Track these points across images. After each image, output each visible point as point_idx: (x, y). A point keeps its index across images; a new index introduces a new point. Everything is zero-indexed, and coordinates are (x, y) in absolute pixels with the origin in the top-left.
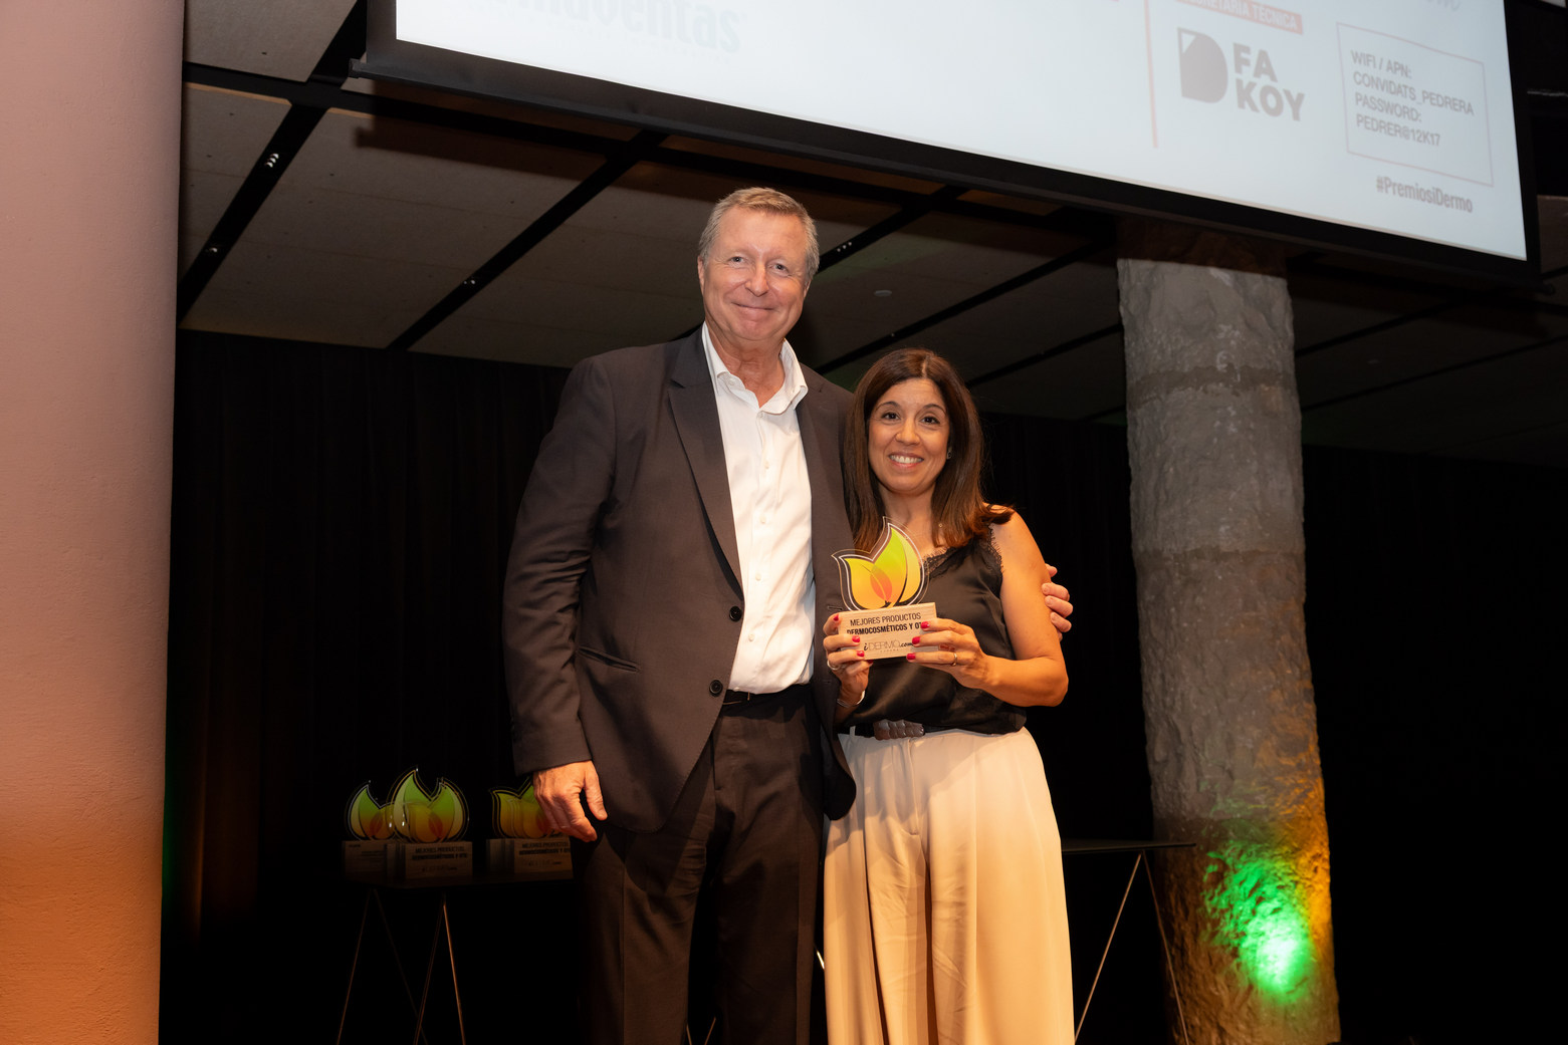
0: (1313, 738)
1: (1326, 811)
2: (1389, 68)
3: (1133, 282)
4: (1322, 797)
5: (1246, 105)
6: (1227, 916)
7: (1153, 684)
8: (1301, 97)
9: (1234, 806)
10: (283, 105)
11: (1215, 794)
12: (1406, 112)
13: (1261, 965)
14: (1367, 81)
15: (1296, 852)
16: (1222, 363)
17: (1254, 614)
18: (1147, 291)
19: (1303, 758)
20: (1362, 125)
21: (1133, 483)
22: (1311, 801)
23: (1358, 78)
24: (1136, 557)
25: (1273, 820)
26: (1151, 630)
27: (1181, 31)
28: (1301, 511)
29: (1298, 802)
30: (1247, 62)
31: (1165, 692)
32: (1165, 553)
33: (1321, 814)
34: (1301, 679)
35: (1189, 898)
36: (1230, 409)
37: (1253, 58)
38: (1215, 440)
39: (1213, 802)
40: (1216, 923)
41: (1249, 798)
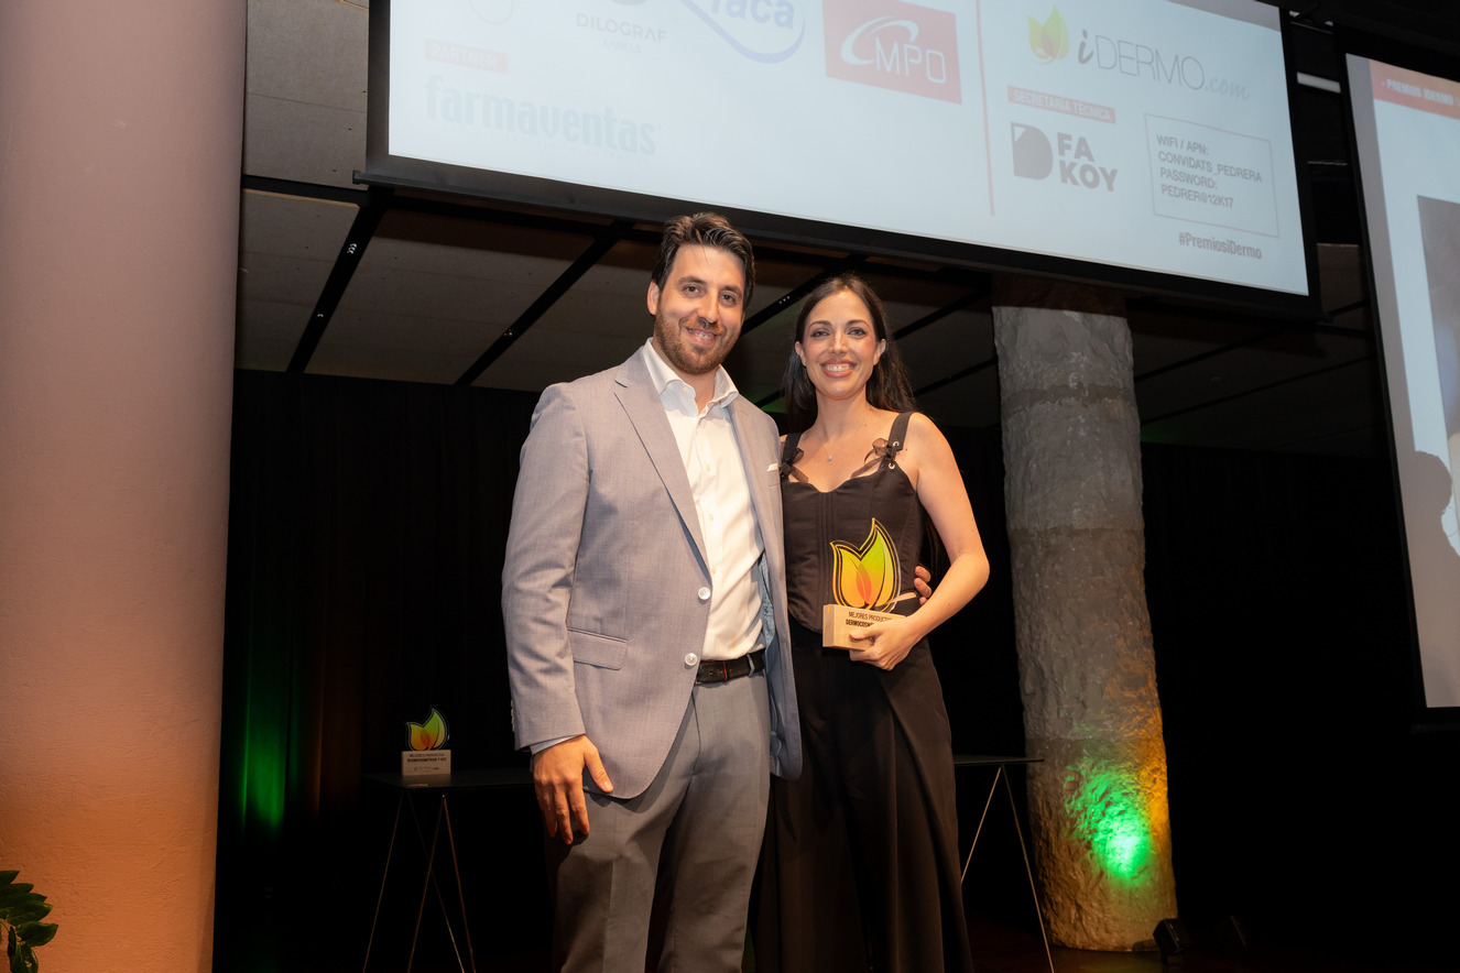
0: (1152, 676)
1: (1164, 734)
2: (1189, 147)
3: (1004, 321)
4: (1160, 722)
5: (1069, 180)
6: (1082, 816)
7: (1023, 633)
8: (1114, 172)
9: (1087, 729)
10: (355, 208)
11: (1072, 719)
12: (1203, 181)
13: (1110, 856)
14: (1170, 158)
15: (1137, 767)
16: (1073, 381)
17: (1101, 578)
18: (1015, 328)
19: (1144, 692)
20: (1167, 193)
21: (1006, 476)
22: (1150, 726)
23: (1163, 156)
25: (1118, 741)
27: (1013, 125)
28: (1140, 497)
29: (1139, 727)
30: (1069, 147)
31: (1032, 639)
32: (1031, 531)
33: (1158, 736)
34: (1141, 629)
35: (1053, 803)
36: (1080, 417)
37: (1074, 143)
38: (1069, 442)
39: (1071, 725)
40: (1073, 821)
41: (1099, 723)
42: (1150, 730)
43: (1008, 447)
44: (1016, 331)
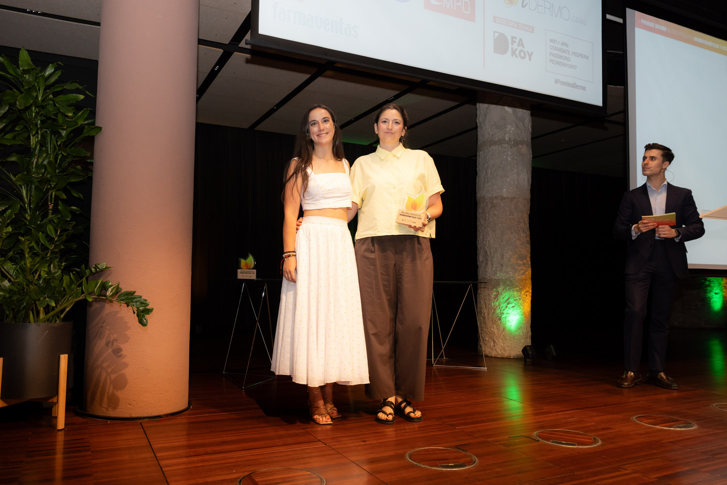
0: (529, 255)
1: (531, 278)
2: (562, 44)
3: (481, 111)
4: (531, 273)
5: (514, 56)
6: (498, 308)
7: (480, 238)
8: (532, 53)
9: (502, 275)
10: (221, 51)
11: (497, 271)
12: (566, 58)
13: (508, 322)
15: (521, 290)
16: (507, 137)
17: (512, 217)
18: (485, 115)
19: (525, 261)
20: (551, 61)
21: (478, 175)
22: (527, 274)
23: (551, 47)
24: (477, 198)
25: (514, 280)
26: (481, 221)
27: (494, 32)
28: (530, 185)
29: (523, 274)
30: (515, 42)
31: (483, 240)
32: (486, 197)
34: (527, 237)
35: (487, 302)
36: (509, 152)
38: (504, 162)
39: (497, 273)
40: (495, 310)
41: (507, 273)
42: (527, 276)
43: (479, 164)
44: (486, 116)
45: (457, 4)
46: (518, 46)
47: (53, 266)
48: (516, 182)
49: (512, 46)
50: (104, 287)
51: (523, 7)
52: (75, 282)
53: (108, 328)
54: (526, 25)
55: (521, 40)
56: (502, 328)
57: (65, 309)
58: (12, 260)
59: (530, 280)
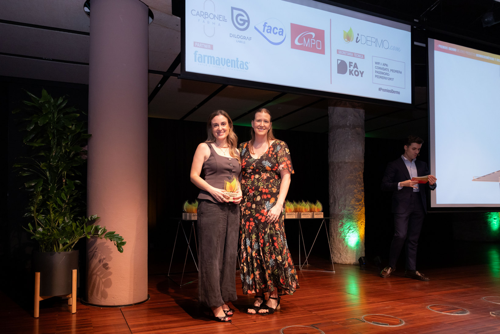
2: (383, 65)
8: (363, 72)
12: (386, 74)
14: (378, 68)
16: (348, 123)
20: (376, 77)
23: (376, 67)
24: (329, 163)
27: (338, 60)
30: (352, 66)
39: (342, 210)
45: (313, 43)
46: (354, 68)
47: (67, 218)
48: (354, 152)
49: (350, 68)
50: (97, 230)
51: (357, 42)
52: (79, 226)
53: (99, 252)
54: (359, 54)
55: (355, 64)
56: (345, 245)
57: (74, 243)
58: (42, 213)
59: (364, 215)
